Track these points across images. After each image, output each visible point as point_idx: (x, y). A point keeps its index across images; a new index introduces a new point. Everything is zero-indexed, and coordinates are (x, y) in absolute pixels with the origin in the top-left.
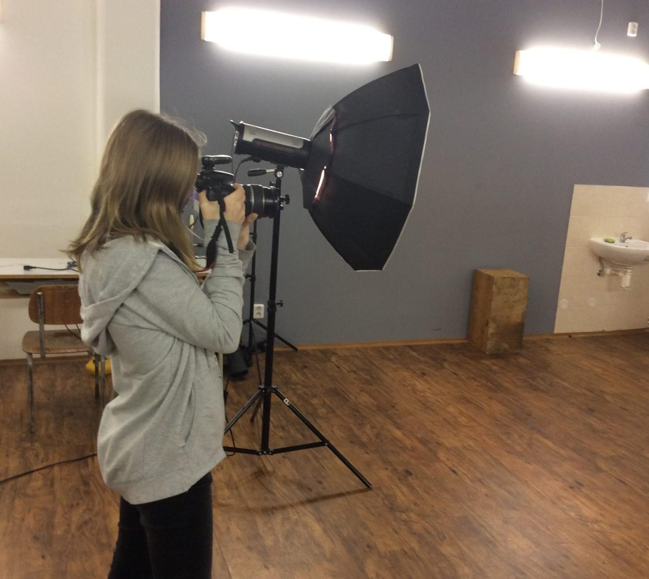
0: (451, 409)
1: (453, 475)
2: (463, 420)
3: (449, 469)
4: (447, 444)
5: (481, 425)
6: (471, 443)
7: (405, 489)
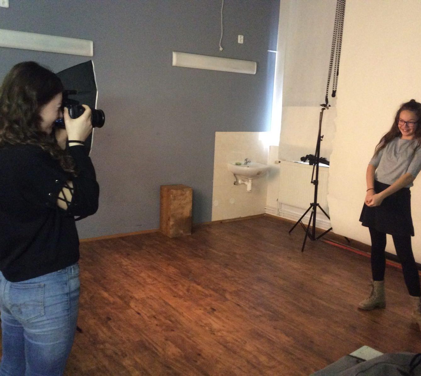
0: (143, 275)
1: (138, 316)
2: (149, 280)
3: (136, 313)
4: (137, 297)
5: (160, 282)
6: (152, 294)
7: (105, 330)
